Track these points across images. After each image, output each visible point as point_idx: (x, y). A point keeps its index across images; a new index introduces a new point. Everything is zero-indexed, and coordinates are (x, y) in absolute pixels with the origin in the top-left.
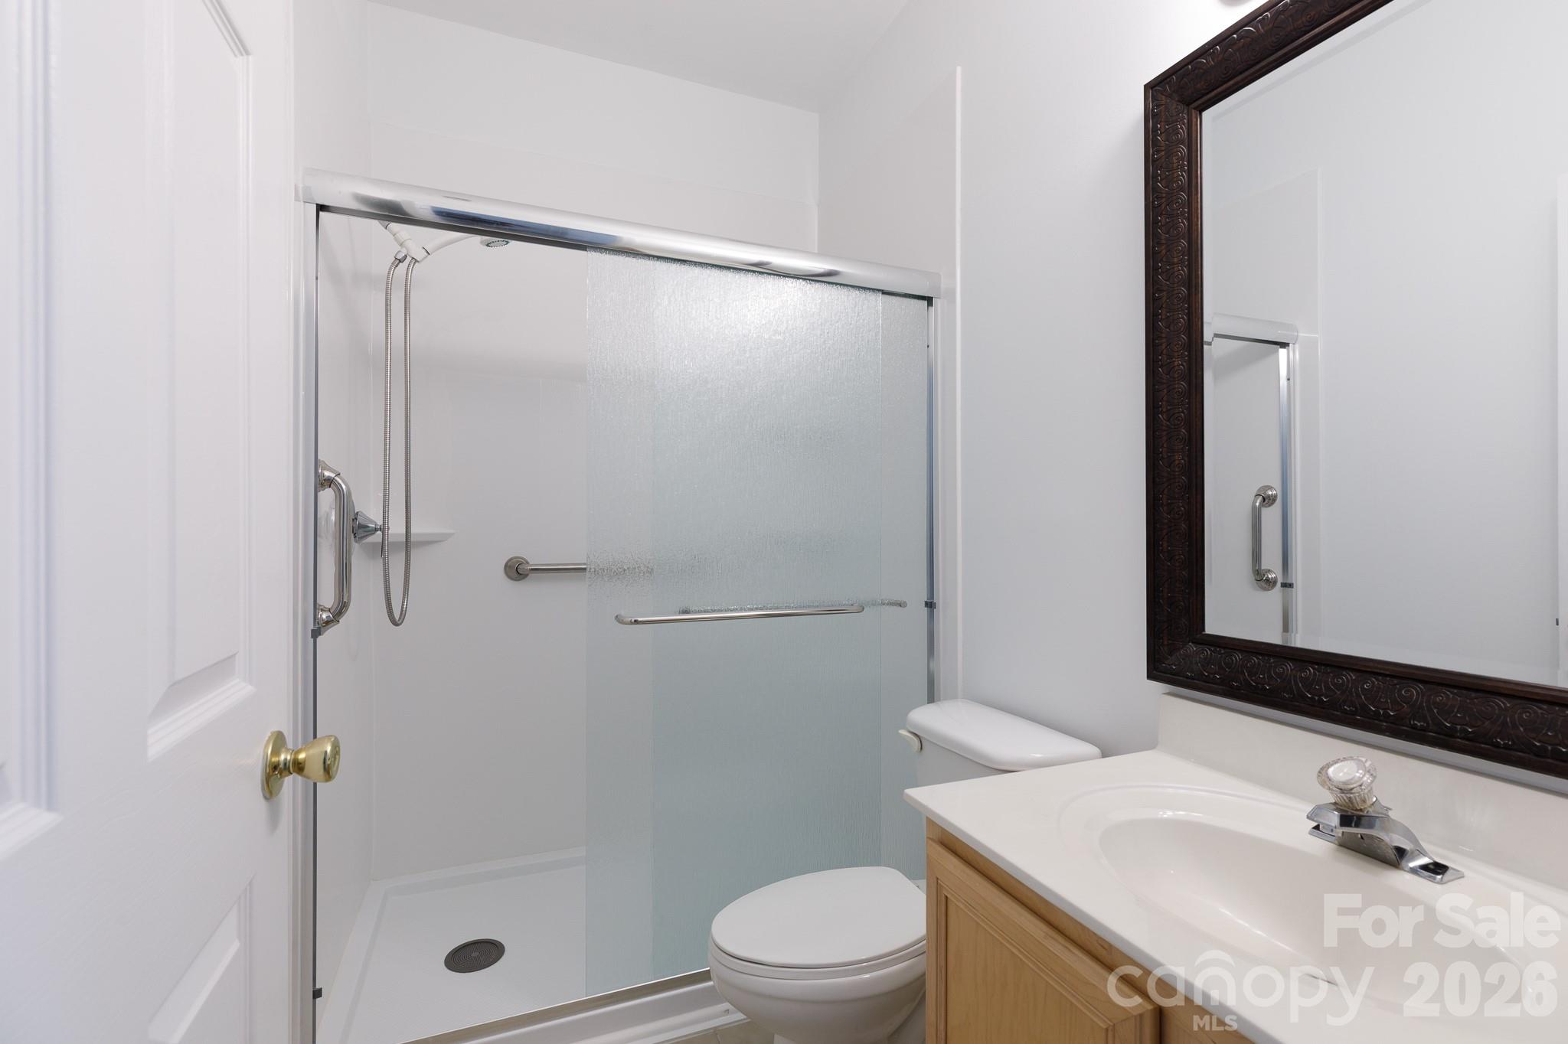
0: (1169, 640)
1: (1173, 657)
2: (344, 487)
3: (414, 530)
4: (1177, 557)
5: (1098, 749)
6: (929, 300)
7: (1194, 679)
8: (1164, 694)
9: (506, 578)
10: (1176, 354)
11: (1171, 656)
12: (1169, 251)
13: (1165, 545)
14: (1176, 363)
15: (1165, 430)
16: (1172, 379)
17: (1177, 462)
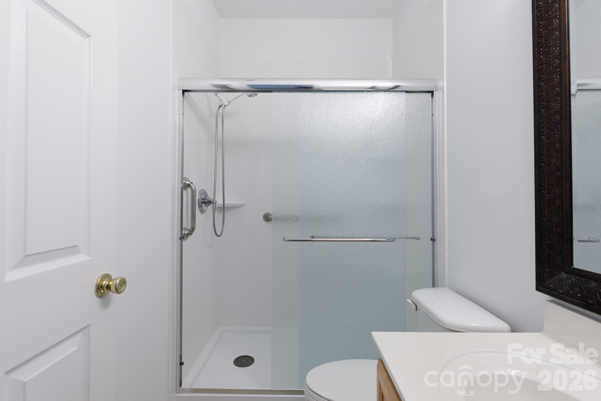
0: (549, 269)
1: (552, 279)
2: (193, 188)
3: (226, 203)
4: (554, 220)
5: (510, 327)
6: (432, 92)
7: (563, 295)
8: (548, 300)
9: (264, 221)
10: (552, 100)
11: (550, 279)
12: (547, 40)
13: (546, 213)
14: (552, 105)
15: (545, 145)
16: (550, 115)
17: (553, 164)
